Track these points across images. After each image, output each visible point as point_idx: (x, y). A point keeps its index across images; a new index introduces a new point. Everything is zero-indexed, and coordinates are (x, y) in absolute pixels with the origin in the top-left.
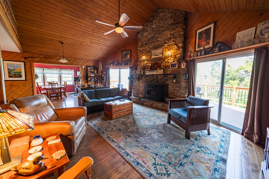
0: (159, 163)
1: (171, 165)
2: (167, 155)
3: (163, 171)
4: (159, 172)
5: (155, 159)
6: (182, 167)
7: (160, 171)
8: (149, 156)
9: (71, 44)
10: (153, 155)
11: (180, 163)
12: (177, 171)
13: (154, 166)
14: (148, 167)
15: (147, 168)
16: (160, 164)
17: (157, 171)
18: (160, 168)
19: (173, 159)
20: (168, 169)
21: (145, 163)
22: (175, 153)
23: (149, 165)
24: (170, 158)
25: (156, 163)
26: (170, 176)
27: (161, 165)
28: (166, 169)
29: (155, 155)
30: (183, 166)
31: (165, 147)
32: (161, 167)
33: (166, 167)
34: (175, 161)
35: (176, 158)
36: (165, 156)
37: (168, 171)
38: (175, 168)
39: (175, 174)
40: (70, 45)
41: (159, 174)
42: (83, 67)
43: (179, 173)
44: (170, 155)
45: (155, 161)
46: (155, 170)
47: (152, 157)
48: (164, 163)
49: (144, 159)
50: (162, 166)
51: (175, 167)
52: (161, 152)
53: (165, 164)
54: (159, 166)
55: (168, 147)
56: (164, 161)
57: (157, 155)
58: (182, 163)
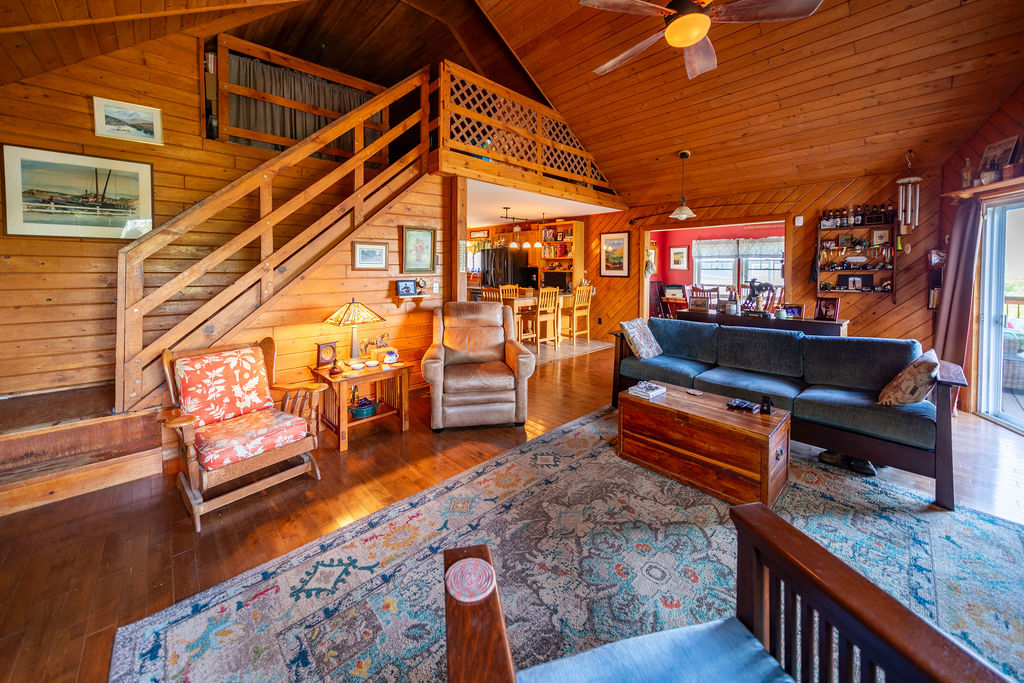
0: (348, 579)
1: (322, 614)
2: (370, 617)
3: (317, 580)
4: (321, 568)
5: (370, 569)
6: (290, 657)
7: (322, 573)
8: (389, 553)
9: (711, 148)
10: (388, 566)
11: (311, 659)
12: (290, 628)
13: (346, 561)
14: (352, 545)
15: (347, 544)
16: (344, 581)
17: (325, 566)
18: (331, 574)
19: (340, 637)
20: (313, 597)
21: (366, 541)
22: (366, 662)
23: (353, 550)
24: (351, 624)
25: (355, 567)
26: (292, 595)
27: (339, 580)
28: (319, 591)
29: (388, 574)
30: (292, 662)
31: (414, 626)
32: (333, 580)
33: (323, 595)
34: (327, 637)
35: (340, 648)
36: (368, 606)
37: (309, 595)
38: (301, 625)
39: (287, 615)
40: (710, 151)
41: (316, 568)
42: (800, 221)
43: (279, 629)
44: (365, 633)
45: (363, 568)
46: (332, 560)
47: (381, 561)
48: (339, 594)
49: (381, 540)
50: (335, 584)
51: (307, 627)
52: (389, 599)
53: (335, 596)
54: (339, 573)
55: (414, 638)
56: (349, 594)
57: (386, 579)
58: (306, 664)
